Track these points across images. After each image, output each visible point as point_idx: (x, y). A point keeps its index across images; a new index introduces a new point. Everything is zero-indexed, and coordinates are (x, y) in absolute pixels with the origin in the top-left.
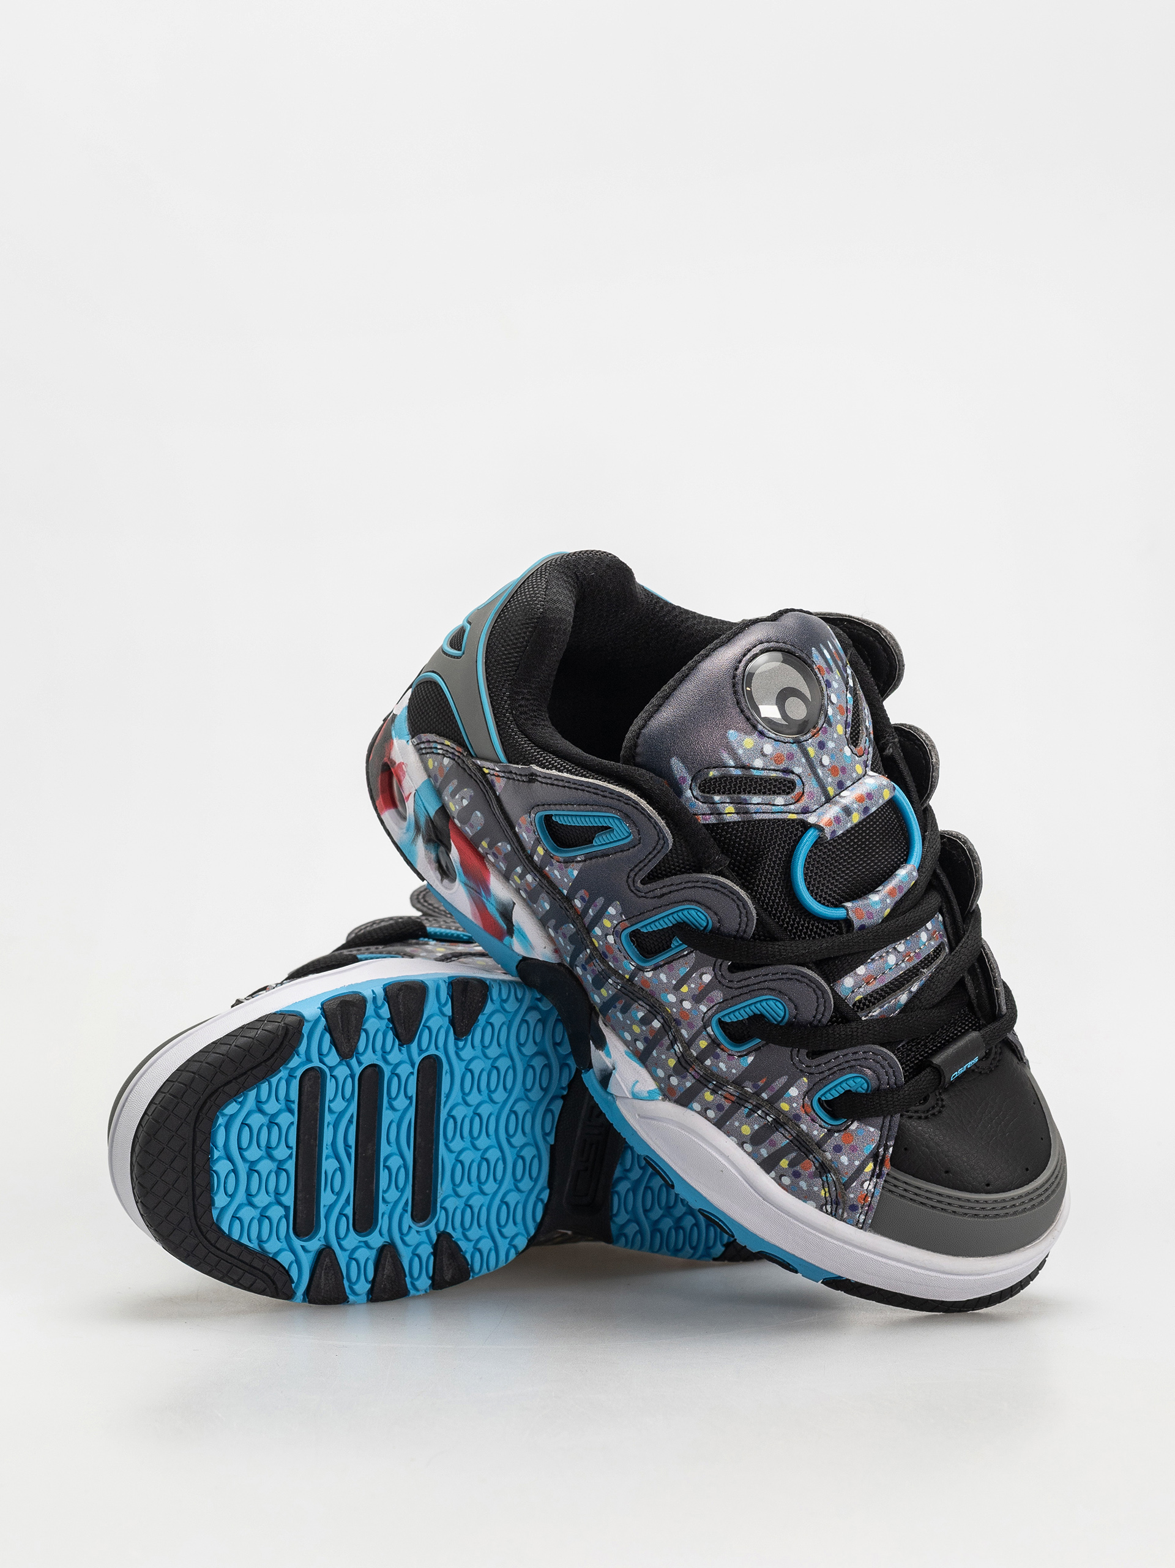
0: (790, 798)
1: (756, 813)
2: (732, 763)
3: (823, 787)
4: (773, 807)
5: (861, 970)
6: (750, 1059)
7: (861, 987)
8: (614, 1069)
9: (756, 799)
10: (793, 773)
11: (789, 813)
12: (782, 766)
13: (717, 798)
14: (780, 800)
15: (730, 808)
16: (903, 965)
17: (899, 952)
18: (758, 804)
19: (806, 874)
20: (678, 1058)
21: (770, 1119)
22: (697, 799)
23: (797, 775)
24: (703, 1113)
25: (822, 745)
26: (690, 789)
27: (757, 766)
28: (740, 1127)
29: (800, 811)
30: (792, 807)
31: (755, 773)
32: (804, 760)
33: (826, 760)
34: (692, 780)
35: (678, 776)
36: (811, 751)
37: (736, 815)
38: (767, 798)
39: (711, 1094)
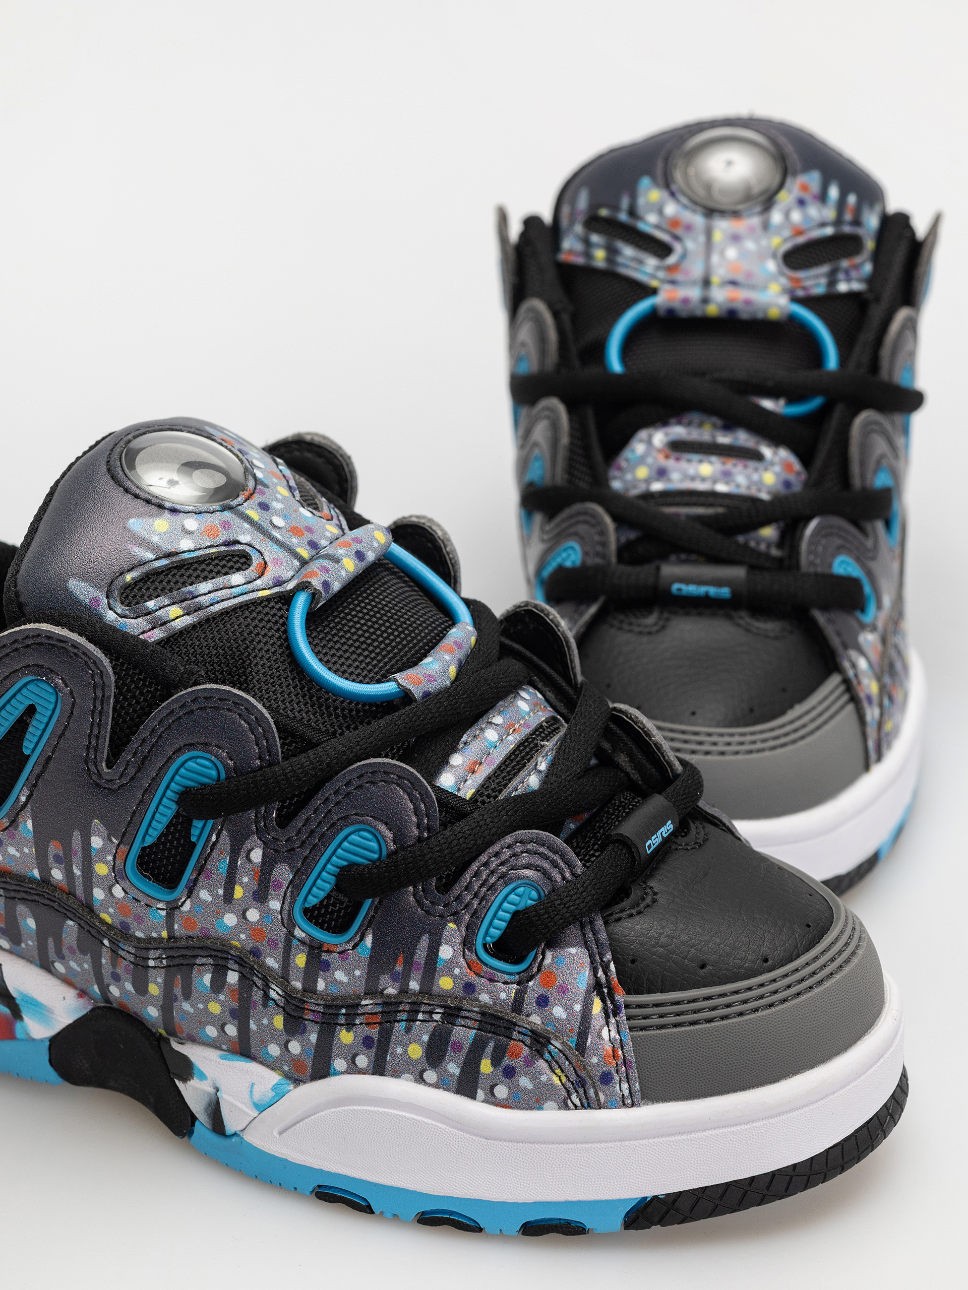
0: (251, 572)
1: (212, 605)
2: (150, 556)
3: (290, 550)
4: (233, 590)
5: (456, 760)
6: (369, 940)
7: (466, 780)
8: (218, 1090)
9: (204, 587)
10: (238, 542)
11: (258, 590)
12: (220, 539)
13: (151, 604)
14: (237, 578)
15: (175, 611)
16: (510, 738)
17: (497, 725)
18: (210, 592)
19: (317, 654)
20: (284, 1009)
21: (437, 1017)
22: (125, 617)
23: (246, 544)
24: (353, 1069)
25: (264, 507)
26: (110, 609)
27: (186, 549)
28: (405, 1052)
29: (270, 583)
30: (259, 582)
31: (186, 556)
32: (246, 526)
33: (278, 521)
34: (107, 597)
35: (87, 601)
36: (254, 514)
37: (186, 617)
38: (220, 581)
39: (348, 1030)
